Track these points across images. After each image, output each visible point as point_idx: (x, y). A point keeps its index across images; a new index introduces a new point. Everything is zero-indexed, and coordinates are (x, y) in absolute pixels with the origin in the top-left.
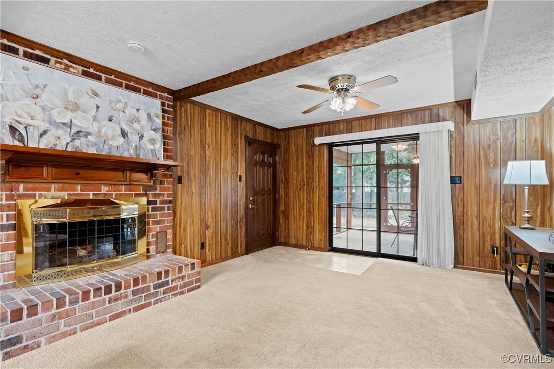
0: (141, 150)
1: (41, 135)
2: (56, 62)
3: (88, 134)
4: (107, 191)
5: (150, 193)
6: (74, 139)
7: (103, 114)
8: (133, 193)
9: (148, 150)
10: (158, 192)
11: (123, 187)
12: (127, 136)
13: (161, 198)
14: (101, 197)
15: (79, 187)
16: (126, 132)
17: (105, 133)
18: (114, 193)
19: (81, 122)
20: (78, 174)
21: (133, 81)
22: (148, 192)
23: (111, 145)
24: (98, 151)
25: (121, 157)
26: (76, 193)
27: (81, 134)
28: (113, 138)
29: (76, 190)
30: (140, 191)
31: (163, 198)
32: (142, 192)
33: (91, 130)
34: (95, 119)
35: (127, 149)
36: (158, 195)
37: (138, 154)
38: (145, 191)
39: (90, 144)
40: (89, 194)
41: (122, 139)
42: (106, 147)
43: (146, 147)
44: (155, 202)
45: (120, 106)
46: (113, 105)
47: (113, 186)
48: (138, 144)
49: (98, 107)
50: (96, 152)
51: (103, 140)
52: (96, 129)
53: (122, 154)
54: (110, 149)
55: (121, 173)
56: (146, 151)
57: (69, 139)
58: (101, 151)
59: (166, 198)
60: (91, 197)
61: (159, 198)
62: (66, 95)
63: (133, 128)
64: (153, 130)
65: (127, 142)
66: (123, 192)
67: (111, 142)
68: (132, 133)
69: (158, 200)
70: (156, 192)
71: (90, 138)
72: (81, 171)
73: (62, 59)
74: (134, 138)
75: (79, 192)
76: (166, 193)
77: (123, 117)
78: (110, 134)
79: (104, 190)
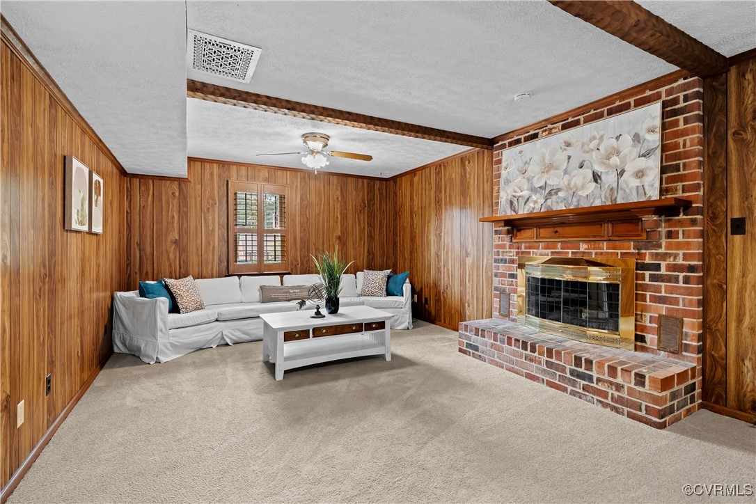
0: (620, 191)
1: (526, 202)
2: (543, 132)
3: (559, 190)
4: (586, 249)
5: (648, 252)
6: (546, 200)
7: (575, 162)
8: (619, 251)
9: (631, 189)
10: (662, 250)
11: (605, 243)
12: (601, 179)
13: (671, 261)
14: (578, 257)
15: (559, 245)
16: (599, 174)
17: (575, 185)
18: (594, 251)
19: (554, 180)
20: (556, 232)
21: (617, 99)
22: (643, 251)
23: (581, 196)
24: (567, 206)
25: (591, 207)
26: (557, 251)
27: (553, 192)
28: (583, 187)
29: (557, 248)
30: (630, 249)
31: (674, 260)
32: (632, 251)
33: (562, 186)
34: (566, 172)
35: (598, 195)
36: (664, 256)
37: (614, 198)
38: (638, 249)
39: (560, 200)
40: (568, 252)
41: (594, 184)
42: (575, 200)
43: (627, 185)
44: (658, 267)
45: (593, 144)
46: (586, 147)
47: (592, 243)
48: (615, 185)
49: (569, 158)
50: (564, 208)
51: (571, 192)
52: (566, 183)
53: (592, 204)
54: (578, 201)
55: (599, 226)
56: (628, 191)
57: (543, 201)
58: (569, 205)
59: (680, 261)
60: (570, 256)
61: (665, 260)
62: (544, 159)
63: (609, 166)
64: (644, 156)
65: (599, 186)
66: (605, 251)
67: (580, 193)
68: (607, 173)
69: (663, 264)
70: (660, 251)
71: (560, 194)
72: (558, 229)
73: (546, 126)
74: (609, 179)
75: (560, 250)
76: (681, 252)
77: (596, 157)
78: (580, 183)
79: (583, 247)
